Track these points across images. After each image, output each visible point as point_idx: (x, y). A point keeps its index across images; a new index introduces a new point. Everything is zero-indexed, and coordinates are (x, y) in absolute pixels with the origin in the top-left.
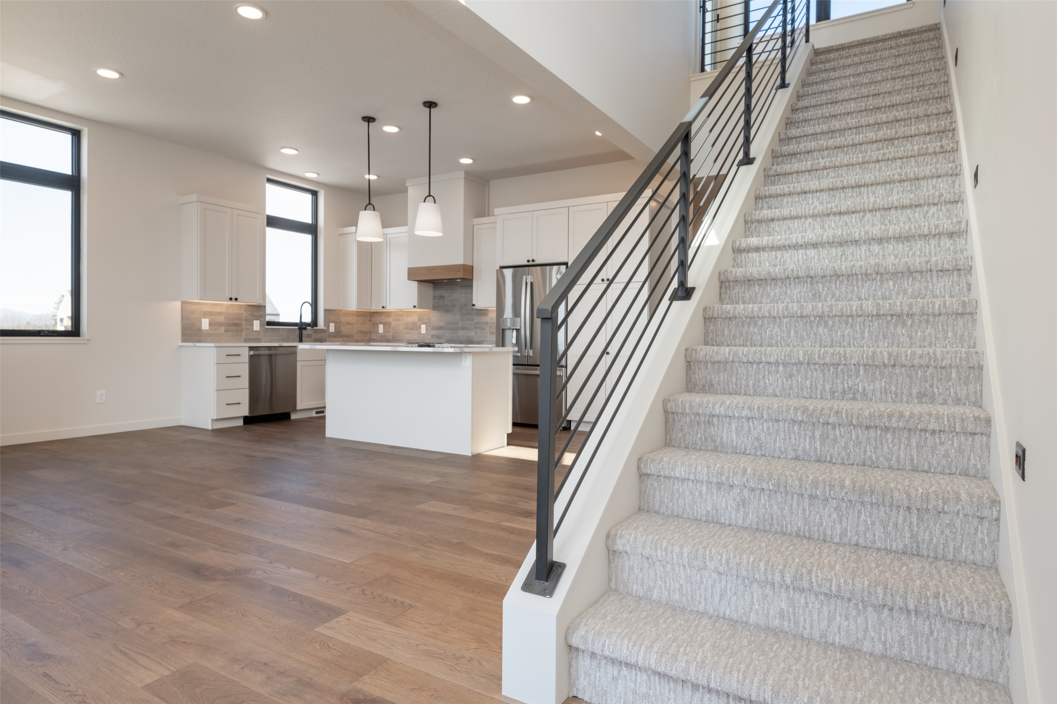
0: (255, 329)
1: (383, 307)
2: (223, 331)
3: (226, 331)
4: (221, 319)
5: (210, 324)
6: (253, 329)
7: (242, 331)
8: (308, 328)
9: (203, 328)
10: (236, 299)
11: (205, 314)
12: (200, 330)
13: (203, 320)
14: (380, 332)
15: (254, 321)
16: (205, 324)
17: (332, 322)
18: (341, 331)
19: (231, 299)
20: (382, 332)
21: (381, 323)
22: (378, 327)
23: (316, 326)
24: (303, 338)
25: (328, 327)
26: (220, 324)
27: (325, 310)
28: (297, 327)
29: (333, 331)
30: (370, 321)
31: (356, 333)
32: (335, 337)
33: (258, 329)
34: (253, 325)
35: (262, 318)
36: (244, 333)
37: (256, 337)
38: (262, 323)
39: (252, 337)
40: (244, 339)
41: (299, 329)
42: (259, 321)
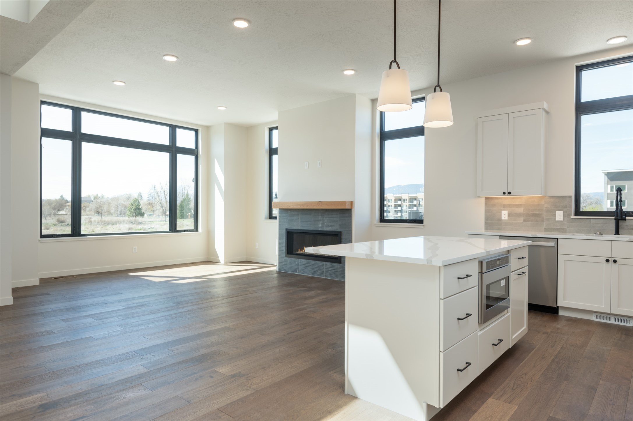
0: (557, 220)
2: (522, 221)
3: (524, 221)
4: (520, 210)
5: (509, 215)
6: (556, 219)
7: (542, 221)
8: (627, 218)
9: (503, 218)
10: (509, 193)
11: (505, 207)
12: (500, 220)
13: (503, 212)
15: (557, 212)
16: (504, 215)
19: (504, 193)
24: (620, 230)
26: (519, 215)
28: (614, 218)
33: (562, 219)
34: (555, 215)
35: (567, 209)
36: (544, 223)
37: (558, 227)
38: (567, 213)
39: (554, 227)
40: (545, 228)
41: (615, 219)
42: (563, 211)
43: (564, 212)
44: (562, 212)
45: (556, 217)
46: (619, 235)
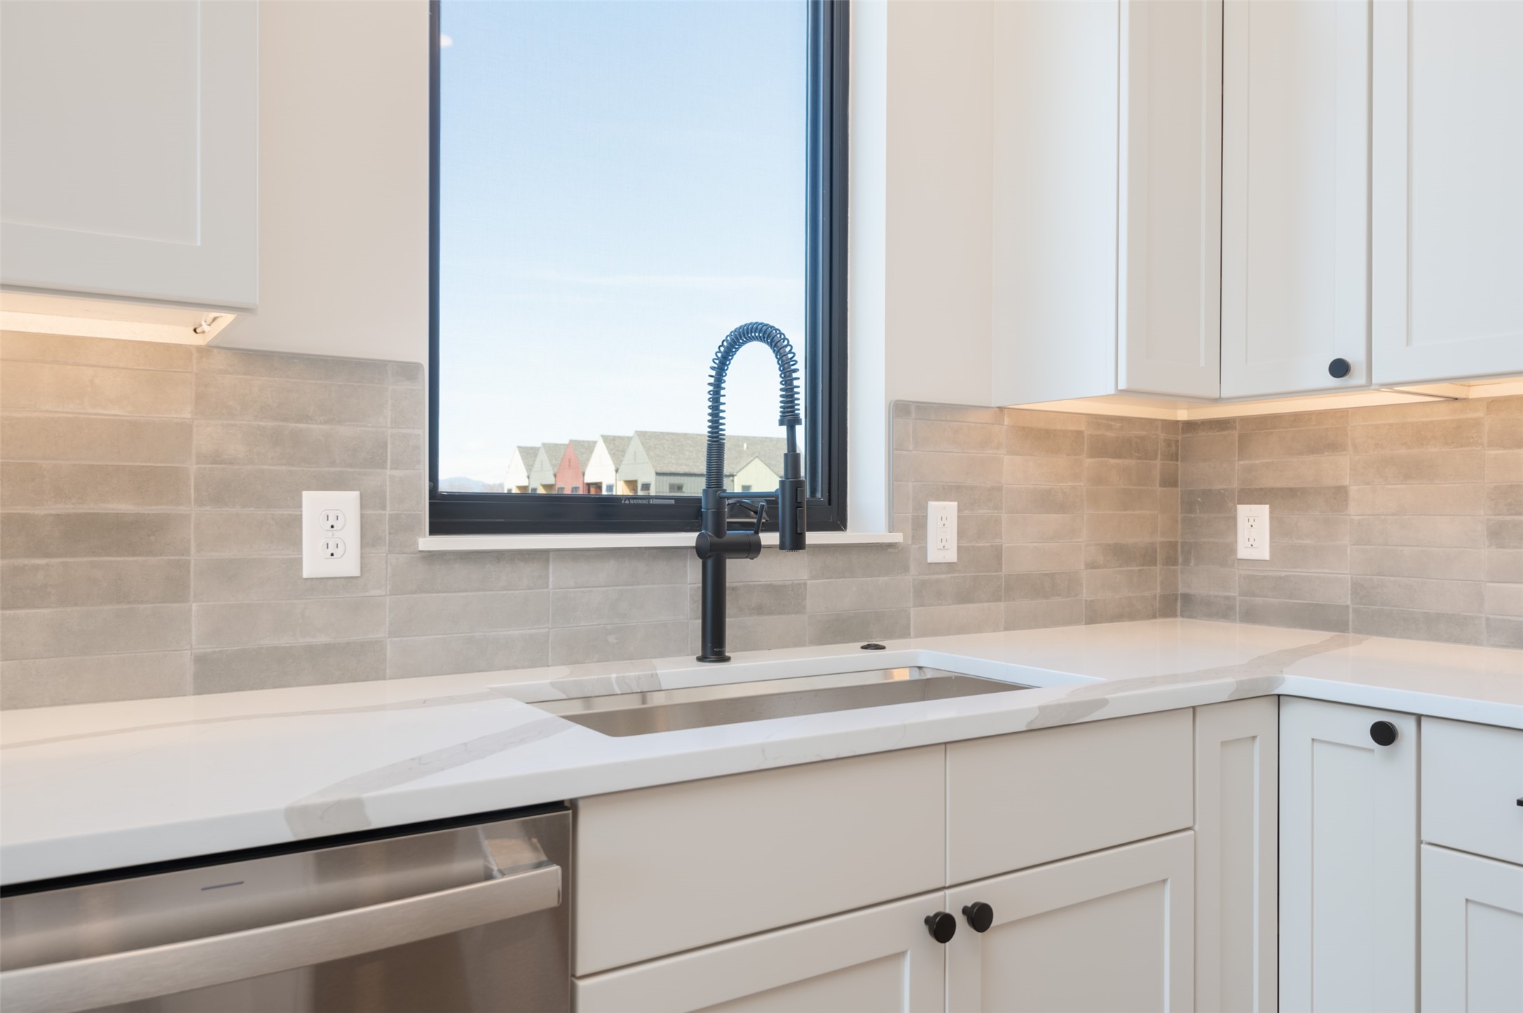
0: (310, 569)
1: (1339, 368)
6: (298, 562)
7: (176, 588)
14: (1243, 552)
15: (308, 497)
17: (943, 493)
18: (998, 553)
20: (1263, 552)
21: (1252, 496)
22: (1232, 520)
23: (838, 521)
25: (920, 525)
27: (900, 410)
28: (689, 539)
29: (952, 556)
30: (1170, 481)
31: (1092, 566)
32: (965, 597)
33: (348, 565)
34: (291, 528)
35: (389, 472)
36: (194, 606)
37: (322, 639)
38: (388, 512)
39: (284, 641)
40: (201, 660)
41: (700, 551)
42: (356, 494)
43: (363, 505)
44: (347, 502)
45: (297, 543)
46: (727, 659)
